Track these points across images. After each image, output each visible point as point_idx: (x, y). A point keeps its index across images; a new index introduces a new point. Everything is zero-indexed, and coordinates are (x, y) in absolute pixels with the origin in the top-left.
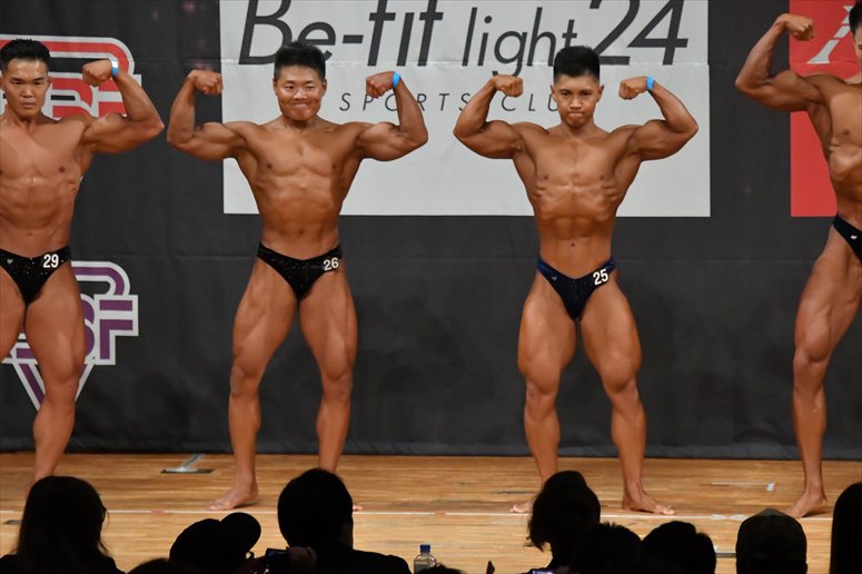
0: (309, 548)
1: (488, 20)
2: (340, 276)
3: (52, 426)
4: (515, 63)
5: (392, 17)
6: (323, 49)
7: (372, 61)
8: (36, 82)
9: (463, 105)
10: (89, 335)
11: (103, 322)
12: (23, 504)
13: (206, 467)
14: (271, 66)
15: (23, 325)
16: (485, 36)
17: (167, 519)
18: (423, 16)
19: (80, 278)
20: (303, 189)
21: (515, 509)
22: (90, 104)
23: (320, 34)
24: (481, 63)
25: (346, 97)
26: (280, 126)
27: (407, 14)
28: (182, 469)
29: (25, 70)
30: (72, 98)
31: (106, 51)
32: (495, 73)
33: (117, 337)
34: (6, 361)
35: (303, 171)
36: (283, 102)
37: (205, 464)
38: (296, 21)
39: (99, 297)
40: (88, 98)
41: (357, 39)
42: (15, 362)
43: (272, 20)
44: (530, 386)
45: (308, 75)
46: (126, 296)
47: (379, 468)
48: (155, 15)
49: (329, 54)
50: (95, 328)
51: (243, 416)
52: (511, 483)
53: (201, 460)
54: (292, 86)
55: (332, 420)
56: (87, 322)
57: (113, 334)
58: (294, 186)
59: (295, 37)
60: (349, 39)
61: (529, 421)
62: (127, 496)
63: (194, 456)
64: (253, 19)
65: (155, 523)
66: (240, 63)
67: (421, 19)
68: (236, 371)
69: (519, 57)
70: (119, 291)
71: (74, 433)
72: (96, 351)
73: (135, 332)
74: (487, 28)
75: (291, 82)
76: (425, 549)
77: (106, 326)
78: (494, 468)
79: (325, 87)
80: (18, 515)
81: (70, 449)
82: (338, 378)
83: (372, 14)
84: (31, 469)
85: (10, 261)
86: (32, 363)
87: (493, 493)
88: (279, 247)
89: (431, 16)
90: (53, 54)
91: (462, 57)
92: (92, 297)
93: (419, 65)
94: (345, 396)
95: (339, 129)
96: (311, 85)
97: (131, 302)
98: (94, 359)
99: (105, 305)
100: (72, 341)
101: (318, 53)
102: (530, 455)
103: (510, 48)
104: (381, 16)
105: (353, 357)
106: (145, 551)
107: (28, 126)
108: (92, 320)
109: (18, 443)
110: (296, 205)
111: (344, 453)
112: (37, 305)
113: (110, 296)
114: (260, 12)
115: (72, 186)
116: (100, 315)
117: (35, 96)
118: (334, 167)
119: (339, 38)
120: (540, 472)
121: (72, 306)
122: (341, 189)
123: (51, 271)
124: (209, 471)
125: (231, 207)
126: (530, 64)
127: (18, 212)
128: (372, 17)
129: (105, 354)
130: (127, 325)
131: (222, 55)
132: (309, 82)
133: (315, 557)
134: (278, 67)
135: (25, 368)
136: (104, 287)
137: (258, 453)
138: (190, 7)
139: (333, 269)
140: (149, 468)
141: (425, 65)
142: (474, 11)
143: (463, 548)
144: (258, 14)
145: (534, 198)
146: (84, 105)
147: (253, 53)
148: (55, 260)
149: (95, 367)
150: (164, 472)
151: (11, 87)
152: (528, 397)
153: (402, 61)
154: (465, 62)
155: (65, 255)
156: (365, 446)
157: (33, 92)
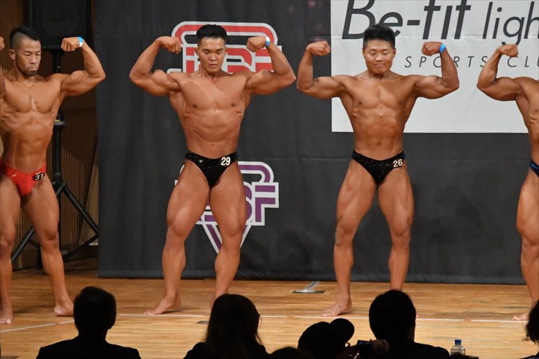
0: (384, 341)
1: (500, 10)
2: (403, 171)
3: (226, 263)
4: (517, 36)
5: (438, 8)
6: (394, 29)
7: (426, 36)
8: (218, 52)
9: (483, 64)
10: (248, 206)
11: (257, 199)
12: (209, 311)
13: (321, 290)
14: (361, 40)
15: (209, 200)
16: (498, 20)
17: (296, 322)
18: (458, 8)
19: (243, 172)
20: (381, 117)
21: (515, 318)
22: (250, 64)
23: (393, 20)
24: (494, 37)
25: (409, 59)
26: (366, 77)
27: (448, 7)
28: (306, 291)
29: (212, 44)
30: (239, 61)
31: (260, 31)
32: (504, 43)
33: (266, 209)
34: (198, 223)
35: (380, 105)
36: (369, 63)
37: (320, 287)
38: (378, 12)
39: (254, 184)
40: (249, 60)
41: (416, 23)
42: (204, 223)
43: (363, 11)
44: (525, 241)
45: (384, 45)
46: (271, 183)
47: (428, 291)
48: (291, 9)
49: (398, 32)
50: (252, 203)
51: (343, 257)
52: (513, 301)
53: (318, 285)
54: (375, 52)
55: (399, 260)
56: (247, 199)
57: (263, 206)
58: (376, 116)
59: (377, 21)
60: (411, 23)
61: (524, 263)
62: (272, 307)
63: (313, 282)
64: (351, 11)
65: (289, 324)
66: (343, 38)
67: (457, 10)
68: (339, 230)
69: (519, 33)
70: (267, 180)
71: (239, 268)
72: (253, 216)
73: (276, 205)
74: (498, 15)
75: (374, 50)
76: (458, 342)
77: (259, 201)
78: (501, 292)
79: (395, 53)
80: (207, 318)
81: (238, 278)
82: (402, 234)
83: (426, 7)
84: (213, 289)
85: (201, 161)
86: (214, 224)
87: (501, 307)
88: (365, 153)
89: (463, 8)
90: (229, 34)
91: (482, 33)
92: (251, 184)
93: (455, 38)
94: (406, 246)
95: (404, 78)
96: (385, 52)
97: (274, 187)
98: (251, 222)
99: (258, 189)
100: (238, 211)
101: (391, 32)
102: (525, 284)
103: (513, 27)
104: (431, 8)
105: (411, 222)
106: (283, 341)
107: (213, 78)
108: (250, 198)
109: (206, 273)
110: (377, 127)
111: (406, 282)
112: (216, 188)
113: (262, 183)
114: (356, 6)
115: (239, 115)
116: (255, 195)
117: (217, 60)
118: (400, 103)
119: (405, 22)
120: (531, 295)
121: (238, 190)
122: (404, 116)
123: (225, 167)
124: (323, 292)
125: (336, 128)
126: (526, 37)
127: (206, 130)
128: (426, 8)
129: (258, 219)
130: (272, 201)
131: (332, 34)
132: (385, 50)
133: (388, 346)
134: (365, 40)
135: (210, 227)
136: (258, 178)
137: (351, 281)
138: (312, 4)
139: (399, 166)
140: (286, 290)
141: (459, 38)
142: (491, 4)
143: (482, 342)
144: (354, 8)
145: (529, 124)
146: (246, 65)
147: (351, 32)
148: (228, 160)
149: (252, 226)
150: (294, 292)
151: (203, 54)
152: (523, 248)
153: (444, 36)
154: (485, 36)
155: (234, 158)
156: (420, 277)
157: (216, 58)
